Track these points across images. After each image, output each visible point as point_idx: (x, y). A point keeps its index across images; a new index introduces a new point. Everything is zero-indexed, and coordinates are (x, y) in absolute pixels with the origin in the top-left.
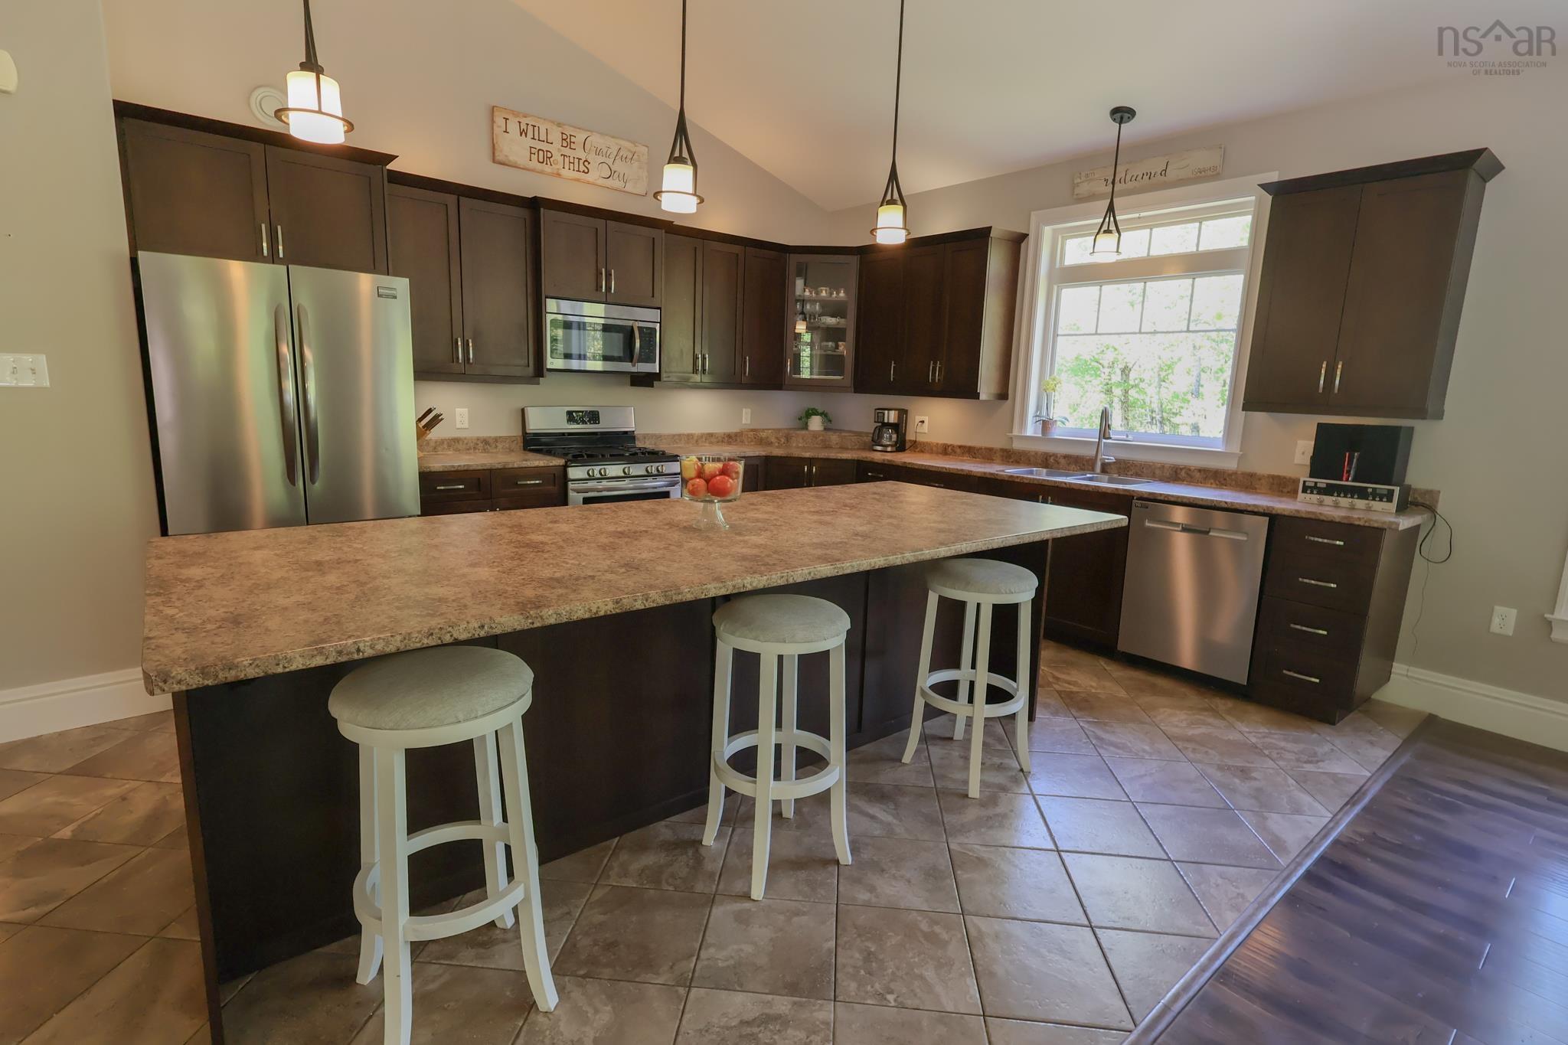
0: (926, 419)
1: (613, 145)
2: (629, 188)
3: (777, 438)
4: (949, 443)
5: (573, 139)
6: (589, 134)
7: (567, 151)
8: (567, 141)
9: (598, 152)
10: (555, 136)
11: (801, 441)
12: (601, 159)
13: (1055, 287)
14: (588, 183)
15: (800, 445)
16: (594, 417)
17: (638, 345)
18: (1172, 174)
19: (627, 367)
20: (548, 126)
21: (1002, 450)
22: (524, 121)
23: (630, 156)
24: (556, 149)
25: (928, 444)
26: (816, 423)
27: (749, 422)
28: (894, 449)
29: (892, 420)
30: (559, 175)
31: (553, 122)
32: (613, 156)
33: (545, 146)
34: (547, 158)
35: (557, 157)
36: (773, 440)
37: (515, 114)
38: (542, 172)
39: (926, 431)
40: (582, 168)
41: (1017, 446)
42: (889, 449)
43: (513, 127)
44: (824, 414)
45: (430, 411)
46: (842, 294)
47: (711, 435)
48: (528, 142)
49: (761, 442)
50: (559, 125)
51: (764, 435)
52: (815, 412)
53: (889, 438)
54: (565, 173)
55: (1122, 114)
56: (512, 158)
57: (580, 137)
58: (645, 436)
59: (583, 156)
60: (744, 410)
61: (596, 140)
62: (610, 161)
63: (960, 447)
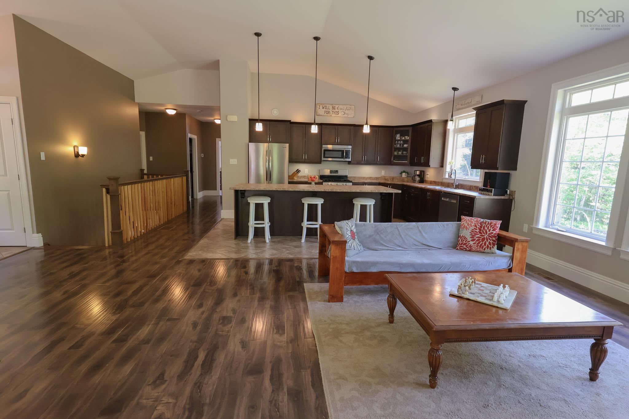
0: (429, 173)
1: (345, 107)
2: (349, 116)
3: (390, 179)
4: (432, 180)
5: (335, 107)
6: (339, 105)
7: (333, 110)
8: (334, 108)
9: (341, 109)
10: (331, 107)
11: (396, 180)
12: (342, 111)
13: (456, 135)
14: (339, 116)
15: (396, 181)
16: (337, 171)
17: (345, 154)
18: (473, 103)
19: (342, 160)
20: (329, 105)
21: (441, 182)
22: (323, 105)
23: (349, 109)
24: (331, 110)
25: (428, 181)
26: (404, 175)
27: (384, 174)
28: (418, 182)
29: (418, 174)
30: (331, 116)
31: (330, 104)
32: (345, 110)
33: (328, 110)
34: (329, 112)
35: (331, 112)
36: (389, 179)
37: (321, 104)
38: (327, 116)
39: (429, 177)
40: (337, 113)
41: (444, 181)
42: (417, 182)
43: (321, 107)
44: (407, 173)
45: (298, 170)
46: (408, 138)
47: (371, 177)
48: (324, 110)
49: (386, 179)
50: (332, 105)
51: (387, 178)
52: (404, 172)
53: (418, 179)
54: (333, 115)
55: (455, 89)
56: (320, 114)
57: (337, 106)
58: (351, 177)
59: (337, 111)
60: (382, 171)
61: (341, 107)
62: (344, 111)
63: (434, 181)
